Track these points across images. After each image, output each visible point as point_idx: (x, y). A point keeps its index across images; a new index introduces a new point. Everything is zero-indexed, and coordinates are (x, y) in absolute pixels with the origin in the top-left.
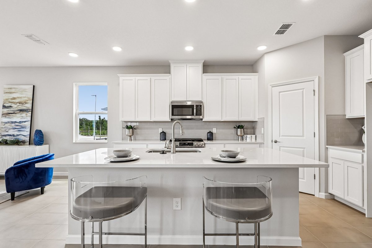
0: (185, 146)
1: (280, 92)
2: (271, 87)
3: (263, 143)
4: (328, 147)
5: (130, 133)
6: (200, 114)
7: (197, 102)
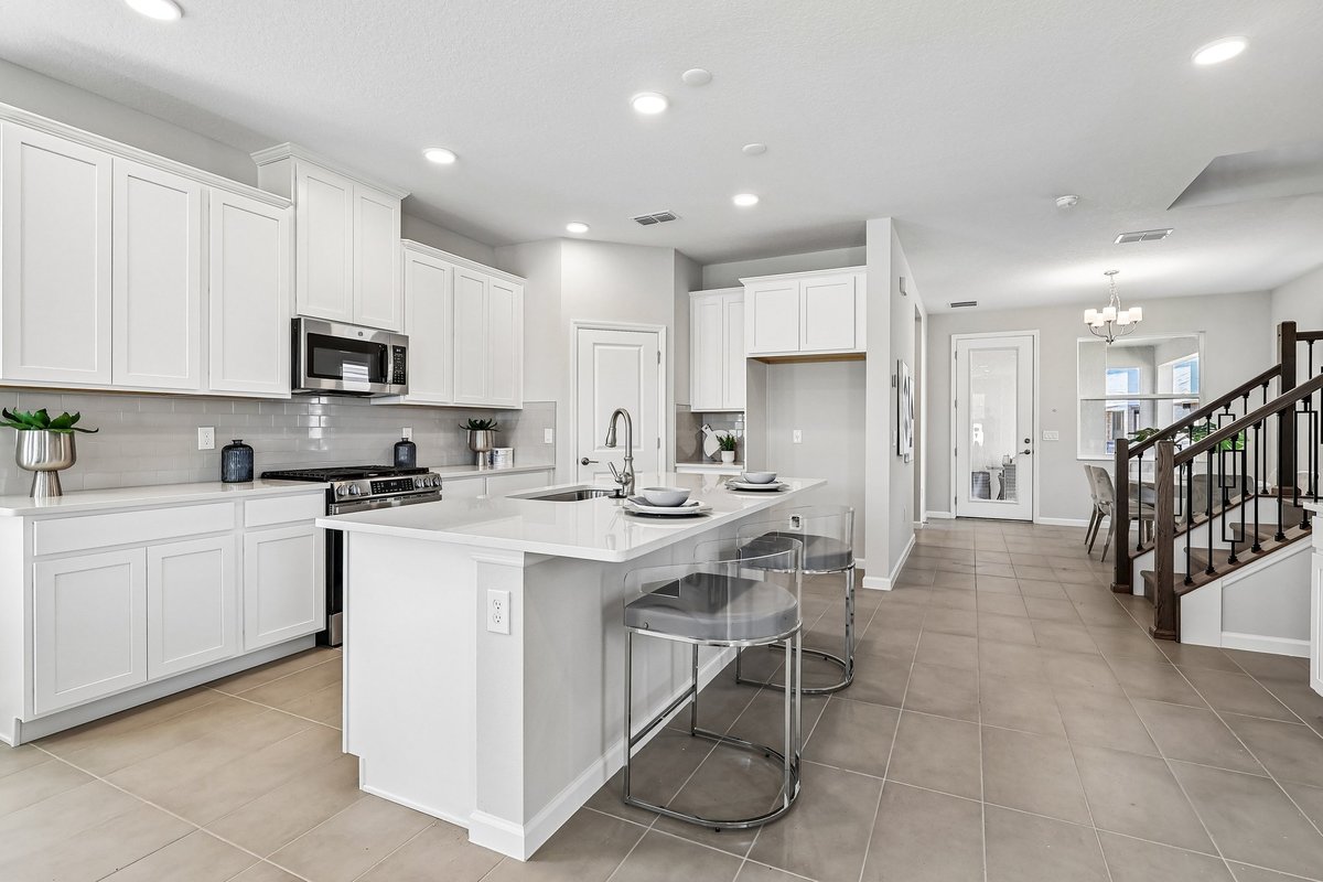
0: (390, 491)
1: (594, 344)
2: (575, 326)
3: (554, 469)
4: (677, 465)
5: (56, 454)
6: (401, 379)
7: (392, 334)
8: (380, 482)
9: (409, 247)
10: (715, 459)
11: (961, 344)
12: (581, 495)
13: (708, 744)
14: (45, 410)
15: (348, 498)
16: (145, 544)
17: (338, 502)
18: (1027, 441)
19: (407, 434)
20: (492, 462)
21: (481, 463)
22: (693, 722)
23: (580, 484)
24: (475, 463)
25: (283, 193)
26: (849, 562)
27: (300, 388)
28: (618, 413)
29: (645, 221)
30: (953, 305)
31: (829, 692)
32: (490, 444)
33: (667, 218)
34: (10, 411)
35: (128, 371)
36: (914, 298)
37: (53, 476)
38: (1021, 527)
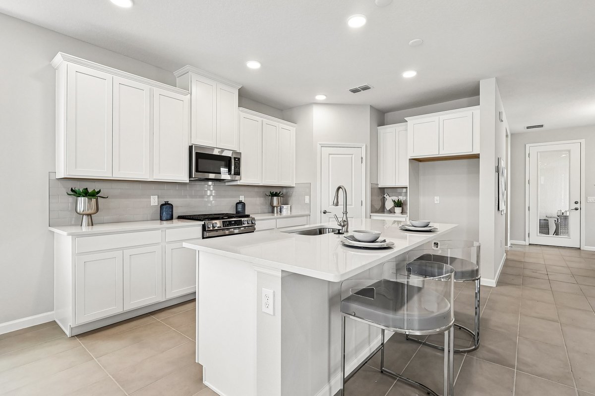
0: (231, 226)
1: (329, 154)
2: (320, 146)
3: (310, 215)
4: (371, 214)
5: (90, 207)
6: (238, 173)
7: (234, 152)
8: (227, 221)
9: (242, 111)
10: (391, 211)
11: (533, 149)
12: (321, 231)
13: (390, 379)
14: (87, 188)
15: (211, 228)
16: (123, 249)
17: (207, 231)
18: (576, 203)
19: (242, 198)
20: (281, 212)
21: (275, 212)
22: (382, 366)
23: (322, 224)
24: (273, 212)
25: (187, 89)
26: (477, 275)
27: (192, 178)
28: (339, 188)
29: (355, 91)
30: (528, 128)
31: (465, 352)
32: (280, 203)
33: (366, 88)
34: (74, 189)
35: (119, 171)
36: (505, 125)
37: (90, 217)
38: (574, 253)
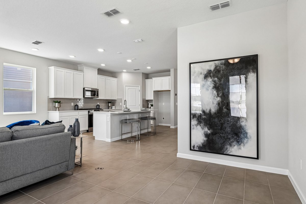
1: (128, 89)
2: (125, 86)
3: (122, 109)
6: (98, 95)
7: (96, 89)
8: (95, 110)
9: (99, 76)
10: (150, 108)
14: (58, 101)
16: (69, 116)
17: (90, 113)
19: (98, 104)
20: (112, 108)
24: (109, 108)
25: (82, 71)
27: (84, 97)
29: (135, 70)
32: (111, 105)
33: (138, 70)
34: (54, 101)
35: (66, 96)
37: (58, 108)
